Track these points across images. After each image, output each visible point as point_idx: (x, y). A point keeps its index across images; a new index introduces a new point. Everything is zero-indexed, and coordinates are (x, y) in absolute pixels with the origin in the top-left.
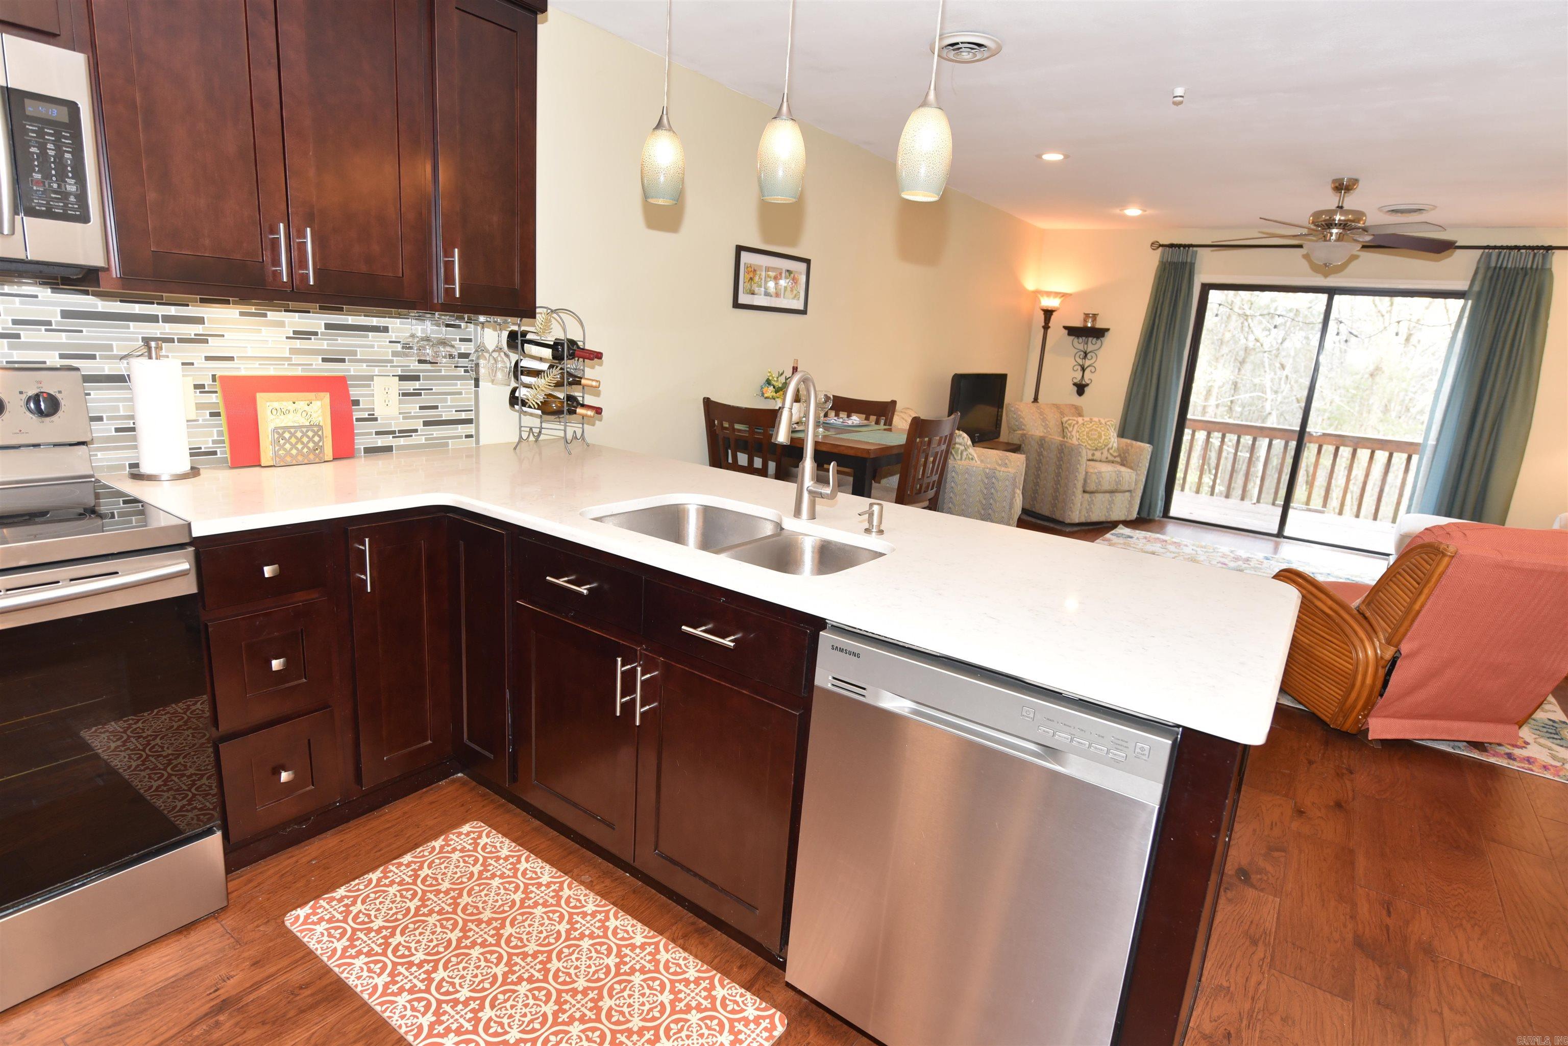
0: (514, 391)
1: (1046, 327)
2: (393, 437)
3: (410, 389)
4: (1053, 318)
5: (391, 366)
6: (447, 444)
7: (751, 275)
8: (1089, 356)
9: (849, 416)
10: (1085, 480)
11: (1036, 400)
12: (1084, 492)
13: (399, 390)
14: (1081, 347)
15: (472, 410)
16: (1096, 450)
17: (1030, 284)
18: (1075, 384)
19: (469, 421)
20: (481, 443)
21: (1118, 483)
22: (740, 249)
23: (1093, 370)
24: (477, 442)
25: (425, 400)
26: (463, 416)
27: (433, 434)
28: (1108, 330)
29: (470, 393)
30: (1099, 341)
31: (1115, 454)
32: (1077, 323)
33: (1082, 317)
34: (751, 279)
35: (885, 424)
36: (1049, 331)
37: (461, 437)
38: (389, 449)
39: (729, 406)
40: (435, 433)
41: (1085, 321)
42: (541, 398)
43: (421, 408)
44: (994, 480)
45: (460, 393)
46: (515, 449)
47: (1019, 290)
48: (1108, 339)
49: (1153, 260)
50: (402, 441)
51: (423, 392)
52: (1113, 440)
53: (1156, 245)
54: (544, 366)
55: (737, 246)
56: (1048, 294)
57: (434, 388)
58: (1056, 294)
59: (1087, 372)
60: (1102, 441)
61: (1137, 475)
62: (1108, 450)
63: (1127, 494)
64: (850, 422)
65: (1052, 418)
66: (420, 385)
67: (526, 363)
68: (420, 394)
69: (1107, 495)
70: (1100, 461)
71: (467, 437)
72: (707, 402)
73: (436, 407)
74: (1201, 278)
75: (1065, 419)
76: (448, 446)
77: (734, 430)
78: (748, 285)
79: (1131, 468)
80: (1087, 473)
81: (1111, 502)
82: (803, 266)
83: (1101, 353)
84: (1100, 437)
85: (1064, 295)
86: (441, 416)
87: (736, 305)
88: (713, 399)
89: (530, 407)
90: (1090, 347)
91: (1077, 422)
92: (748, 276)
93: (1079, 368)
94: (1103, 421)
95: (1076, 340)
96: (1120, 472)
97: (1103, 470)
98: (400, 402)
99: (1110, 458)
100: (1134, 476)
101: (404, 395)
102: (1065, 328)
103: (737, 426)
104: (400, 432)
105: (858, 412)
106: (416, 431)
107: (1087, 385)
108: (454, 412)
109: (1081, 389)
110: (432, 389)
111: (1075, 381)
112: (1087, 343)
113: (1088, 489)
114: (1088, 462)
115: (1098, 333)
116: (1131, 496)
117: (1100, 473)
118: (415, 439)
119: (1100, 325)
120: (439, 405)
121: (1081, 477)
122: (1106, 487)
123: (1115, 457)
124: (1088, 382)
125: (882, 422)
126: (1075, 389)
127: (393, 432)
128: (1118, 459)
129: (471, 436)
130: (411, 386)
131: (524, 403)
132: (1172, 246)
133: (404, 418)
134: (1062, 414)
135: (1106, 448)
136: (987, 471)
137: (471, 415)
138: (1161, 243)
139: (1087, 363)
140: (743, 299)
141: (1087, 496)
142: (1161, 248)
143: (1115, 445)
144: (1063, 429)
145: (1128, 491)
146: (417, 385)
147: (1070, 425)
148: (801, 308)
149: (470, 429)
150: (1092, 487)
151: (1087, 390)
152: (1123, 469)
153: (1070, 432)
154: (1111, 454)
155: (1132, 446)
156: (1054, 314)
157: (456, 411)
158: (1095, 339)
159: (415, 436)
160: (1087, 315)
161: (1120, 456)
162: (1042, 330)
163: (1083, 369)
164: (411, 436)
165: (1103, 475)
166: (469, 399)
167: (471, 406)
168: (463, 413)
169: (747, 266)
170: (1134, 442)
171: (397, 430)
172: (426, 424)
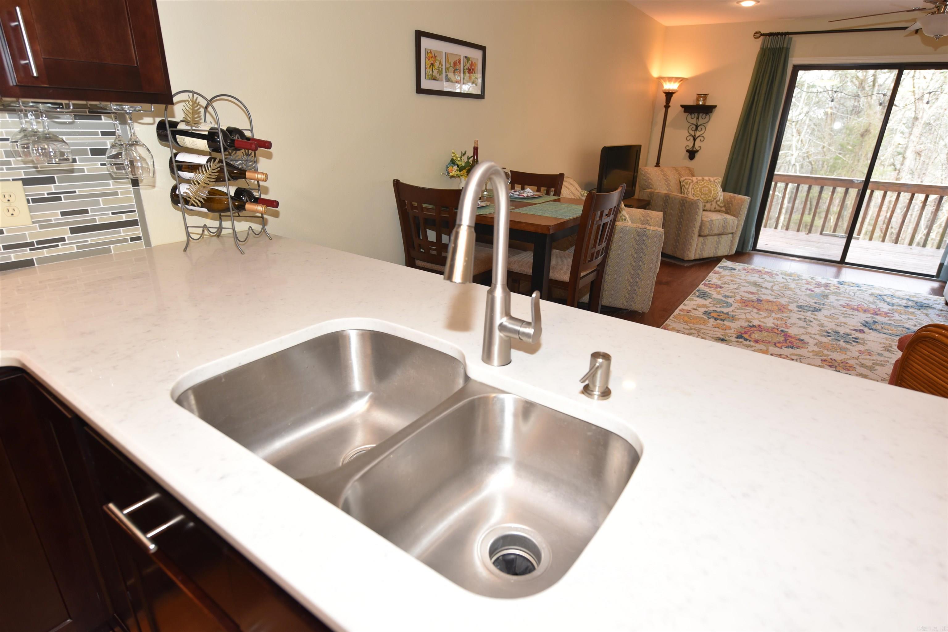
0: (175, 188)
1: (667, 107)
2: (31, 250)
3: (43, 194)
4: (673, 98)
5: (7, 169)
6: (109, 250)
7: (432, 60)
8: (699, 128)
9: (523, 189)
10: (701, 227)
11: (658, 165)
12: (700, 236)
13: (27, 196)
14: (694, 121)
15: (134, 211)
16: (707, 202)
17: (655, 73)
18: (688, 151)
19: (134, 223)
20: (153, 244)
21: (725, 227)
22: (419, 34)
23: (702, 139)
24: (148, 243)
25: (66, 203)
26: (124, 218)
27: (87, 241)
28: (715, 107)
29: (129, 193)
30: (708, 116)
31: (722, 205)
32: (690, 101)
33: (695, 97)
34: (432, 65)
35: (554, 195)
36: (669, 109)
37: (126, 241)
38: (29, 263)
39: (416, 187)
40: (89, 239)
41: (698, 100)
42: (204, 194)
43: (63, 214)
44: (644, 238)
45: (116, 194)
46: (185, 250)
47: (648, 78)
48: (715, 114)
49: (755, 46)
50: (45, 253)
51: (62, 195)
52: (720, 194)
53: (758, 35)
54: (202, 160)
55: (416, 31)
56: (670, 79)
57: (77, 190)
58: (676, 79)
59: (698, 141)
60: (711, 195)
61: (739, 221)
62: (716, 202)
63: (730, 235)
64: (525, 195)
65: (673, 178)
66: (56, 188)
67: (182, 157)
68: (59, 199)
69: (716, 237)
70: (710, 211)
71: (132, 239)
72: (397, 183)
73: (86, 211)
74: (794, 60)
75: (682, 179)
76: (111, 252)
77: (422, 209)
78: (429, 71)
79: (734, 216)
80: (702, 221)
81: (718, 243)
82: (479, 53)
83: (709, 126)
84: (710, 192)
85: (682, 80)
86: (95, 220)
87: (420, 90)
88: (402, 181)
89: (193, 205)
90: (701, 121)
91: (692, 181)
92: (429, 63)
93: (692, 138)
94: (712, 179)
95: (689, 116)
96: (726, 219)
97: (714, 218)
98: (31, 210)
99: (718, 208)
100: (736, 222)
101: (34, 201)
102: (682, 106)
103: (424, 205)
104: (39, 243)
105: (531, 184)
106: (63, 239)
107: (697, 151)
108: (111, 215)
109: (692, 154)
110: (75, 192)
111: (688, 148)
112: (698, 118)
113: (702, 234)
114: (705, 213)
115: (708, 110)
116: (733, 237)
117: (712, 221)
118: (61, 249)
119: (709, 103)
120: (89, 208)
121: (698, 225)
122: (716, 231)
123: (721, 207)
124: (698, 149)
125: (552, 193)
126: (688, 154)
127: (31, 244)
128: (724, 209)
129: (139, 238)
130: (44, 190)
131: (187, 202)
132: (770, 34)
133: (41, 227)
134: (680, 175)
135: (715, 201)
136: (639, 230)
137: (135, 216)
138: (762, 32)
139: (698, 133)
140: (426, 84)
141: (701, 239)
142: (762, 37)
143: (722, 198)
144: (681, 187)
145: (731, 233)
146: (52, 188)
147: (686, 183)
148: (479, 92)
149: (137, 231)
150: (706, 232)
151: (697, 156)
152: (728, 217)
153: (687, 189)
154: (718, 205)
155: (734, 198)
156: (674, 95)
157: (113, 214)
158: (704, 115)
159: (62, 245)
160: (699, 96)
161: (725, 206)
162: (664, 109)
163: (695, 139)
164: (57, 246)
165: (714, 222)
166: (129, 199)
167: (132, 206)
168: (124, 215)
169: (428, 52)
170: (736, 195)
171: (34, 241)
172: (73, 231)
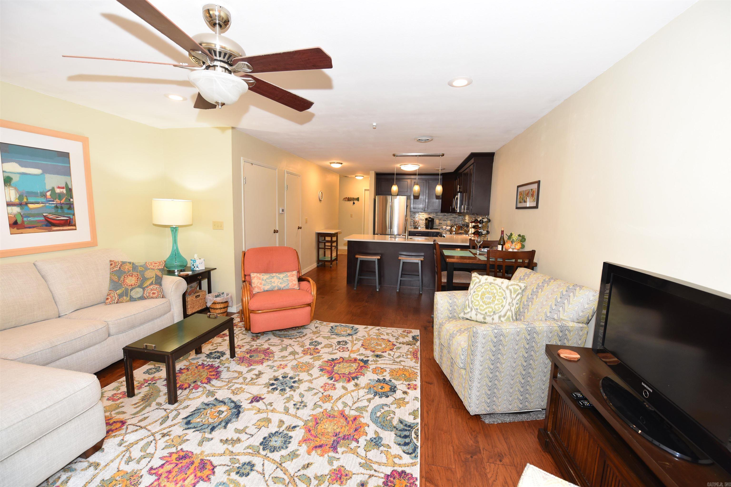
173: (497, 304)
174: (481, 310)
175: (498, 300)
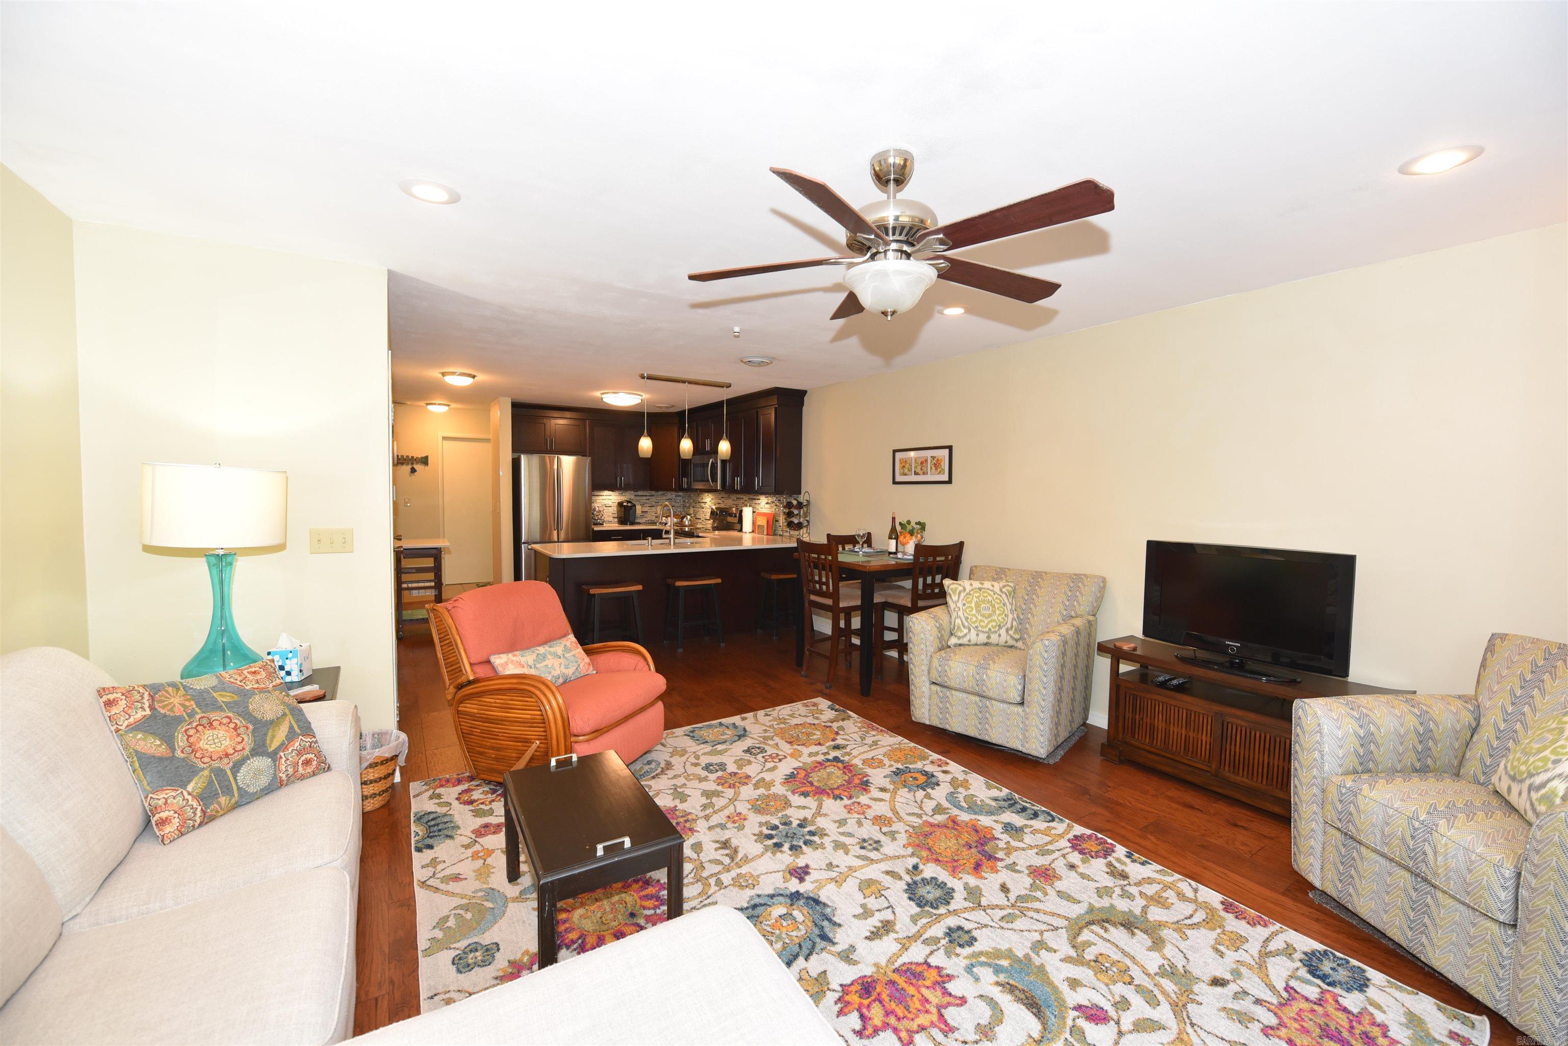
173: (999, 615)
174: (982, 627)
175: (998, 608)
